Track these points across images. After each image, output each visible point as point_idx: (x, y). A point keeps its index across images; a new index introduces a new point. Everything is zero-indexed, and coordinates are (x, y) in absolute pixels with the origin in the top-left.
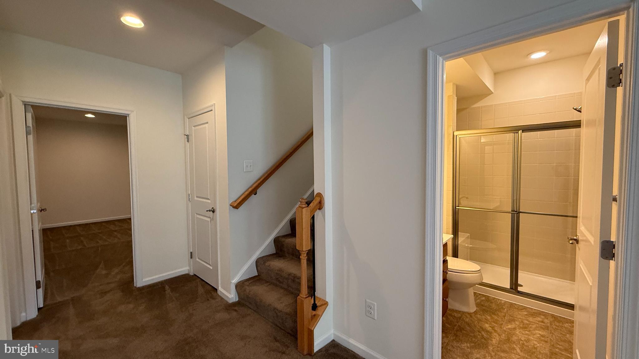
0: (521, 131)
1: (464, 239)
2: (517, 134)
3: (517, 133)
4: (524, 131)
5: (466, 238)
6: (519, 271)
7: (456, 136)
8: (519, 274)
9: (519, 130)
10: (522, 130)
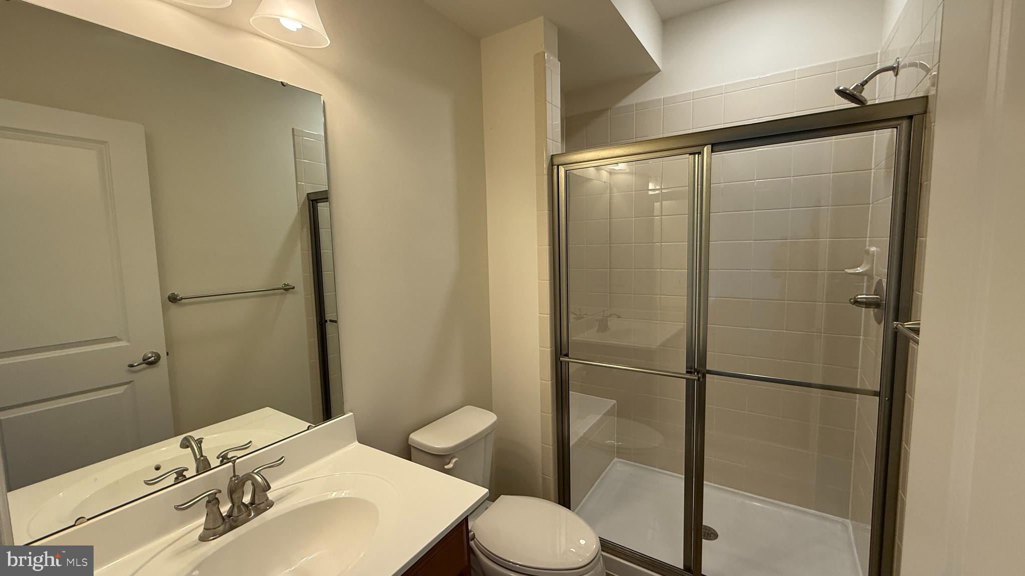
0: (710, 146)
1: (599, 417)
2: (700, 155)
3: (699, 153)
4: (715, 148)
5: (605, 414)
6: (705, 482)
7: (558, 166)
8: (706, 490)
9: (706, 145)
10: (713, 145)
